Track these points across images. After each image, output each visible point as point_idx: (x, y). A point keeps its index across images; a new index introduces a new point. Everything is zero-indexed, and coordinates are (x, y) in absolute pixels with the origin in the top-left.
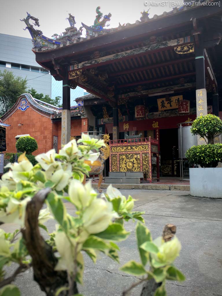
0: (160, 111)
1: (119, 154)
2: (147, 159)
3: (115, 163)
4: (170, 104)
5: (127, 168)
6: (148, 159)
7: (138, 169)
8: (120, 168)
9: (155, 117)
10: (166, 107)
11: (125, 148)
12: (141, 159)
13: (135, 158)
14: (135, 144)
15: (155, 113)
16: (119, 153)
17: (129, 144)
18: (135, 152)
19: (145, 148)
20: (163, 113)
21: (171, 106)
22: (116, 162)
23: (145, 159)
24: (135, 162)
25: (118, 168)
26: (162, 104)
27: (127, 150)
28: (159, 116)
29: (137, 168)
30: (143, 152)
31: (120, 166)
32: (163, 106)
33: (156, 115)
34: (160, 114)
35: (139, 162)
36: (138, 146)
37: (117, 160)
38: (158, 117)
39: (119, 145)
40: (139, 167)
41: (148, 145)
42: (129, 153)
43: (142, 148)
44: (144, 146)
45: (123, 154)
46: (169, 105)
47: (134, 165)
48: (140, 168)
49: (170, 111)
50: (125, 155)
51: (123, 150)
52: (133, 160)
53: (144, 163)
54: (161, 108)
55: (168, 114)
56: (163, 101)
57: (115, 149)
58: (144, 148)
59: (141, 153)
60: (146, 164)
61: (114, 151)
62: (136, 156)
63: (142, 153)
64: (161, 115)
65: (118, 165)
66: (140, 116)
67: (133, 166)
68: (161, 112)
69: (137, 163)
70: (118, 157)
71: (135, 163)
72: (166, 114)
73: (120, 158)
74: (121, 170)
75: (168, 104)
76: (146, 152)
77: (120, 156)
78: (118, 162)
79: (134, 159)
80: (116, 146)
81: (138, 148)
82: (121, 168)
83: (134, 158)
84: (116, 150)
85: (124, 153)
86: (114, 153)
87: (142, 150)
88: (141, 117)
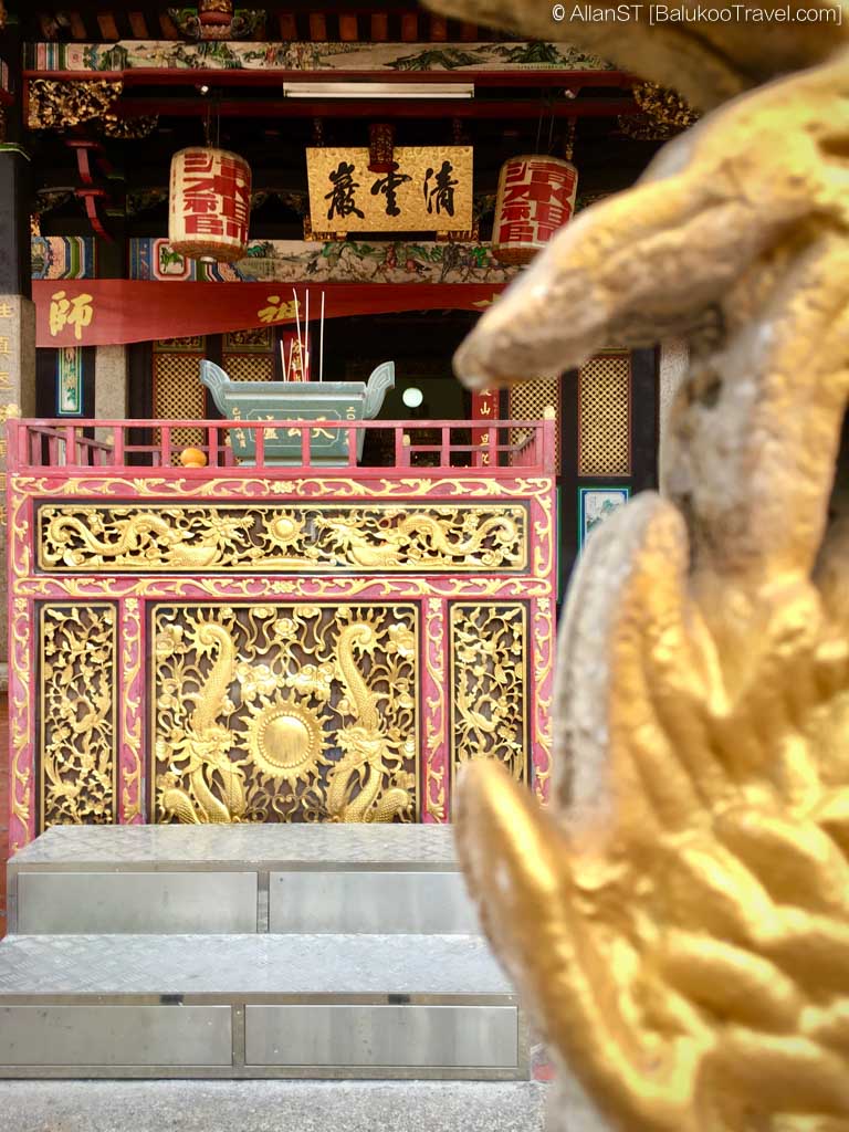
0: (318, 236)
1: (149, 603)
2: (501, 678)
3: (81, 711)
4: (391, 196)
5: (249, 768)
6: (520, 672)
7: (388, 781)
8: (163, 767)
9: (284, 274)
10: (361, 215)
11: (224, 529)
12: (437, 674)
13: (361, 659)
14: (359, 489)
15: (284, 247)
16: (143, 587)
17: (282, 488)
18: (358, 586)
19: (489, 542)
20: (340, 255)
21: (392, 210)
22: (104, 703)
23: (479, 671)
24: (359, 697)
25: (133, 776)
26: (339, 190)
27: (256, 551)
28: (312, 267)
29: (376, 777)
30: (458, 588)
31: (160, 750)
32: (342, 201)
33: (292, 259)
34: (315, 254)
35: (406, 702)
36: (391, 510)
37: (115, 676)
38: (300, 273)
39: (141, 487)
40: (409, 765)
41: (518, 510)
42: (281, 588)
43: (453, 538)
44: (470, 522)
45: (207, 608)
46: (382, 198)
47: (345, 738)
48: (412, 780)
49: (379, 247)
50: (227, 611)
51: (202, 554)
52: (336, 684)
53: (474, 720)
54: (330, 216)
55: (369, 264)
56: (345, 169)
57: (86, 535)
58: (474, 545)
59: (435, 604)
60: (490, 726)
61: (72, 559)
62: (363, 635)
63: (450, 601)
64: (322, 261)
65: (133, 741)
66: (215, 231)
67: (336, 753)
68: (320, 246)
69: (374, 717)
70: (132, 639)
71: (351, 719)
72: (354, 260)
73: (161, 651)
74: (172, 798)
75: (374, 191)
76: (493, 587)
77: (155, 621)
78: (132, 704)
79: (346, 670)
80: (105, 489)
81: (395, 538)
82: (175, 772)
83: (343, 650)
84: (108, 547)
85: (208, 586)
86: (72, 587)
87: (444, 564)
88: (223, 246)
